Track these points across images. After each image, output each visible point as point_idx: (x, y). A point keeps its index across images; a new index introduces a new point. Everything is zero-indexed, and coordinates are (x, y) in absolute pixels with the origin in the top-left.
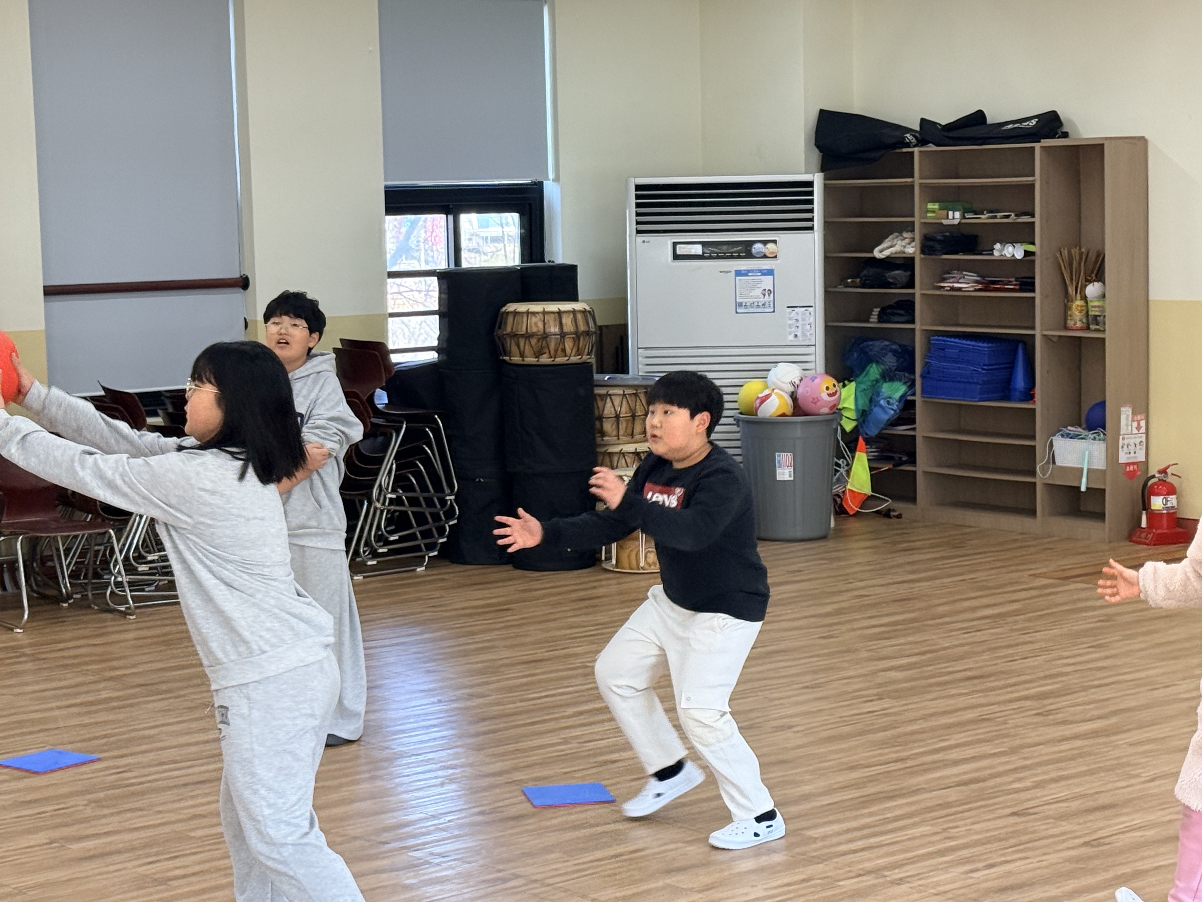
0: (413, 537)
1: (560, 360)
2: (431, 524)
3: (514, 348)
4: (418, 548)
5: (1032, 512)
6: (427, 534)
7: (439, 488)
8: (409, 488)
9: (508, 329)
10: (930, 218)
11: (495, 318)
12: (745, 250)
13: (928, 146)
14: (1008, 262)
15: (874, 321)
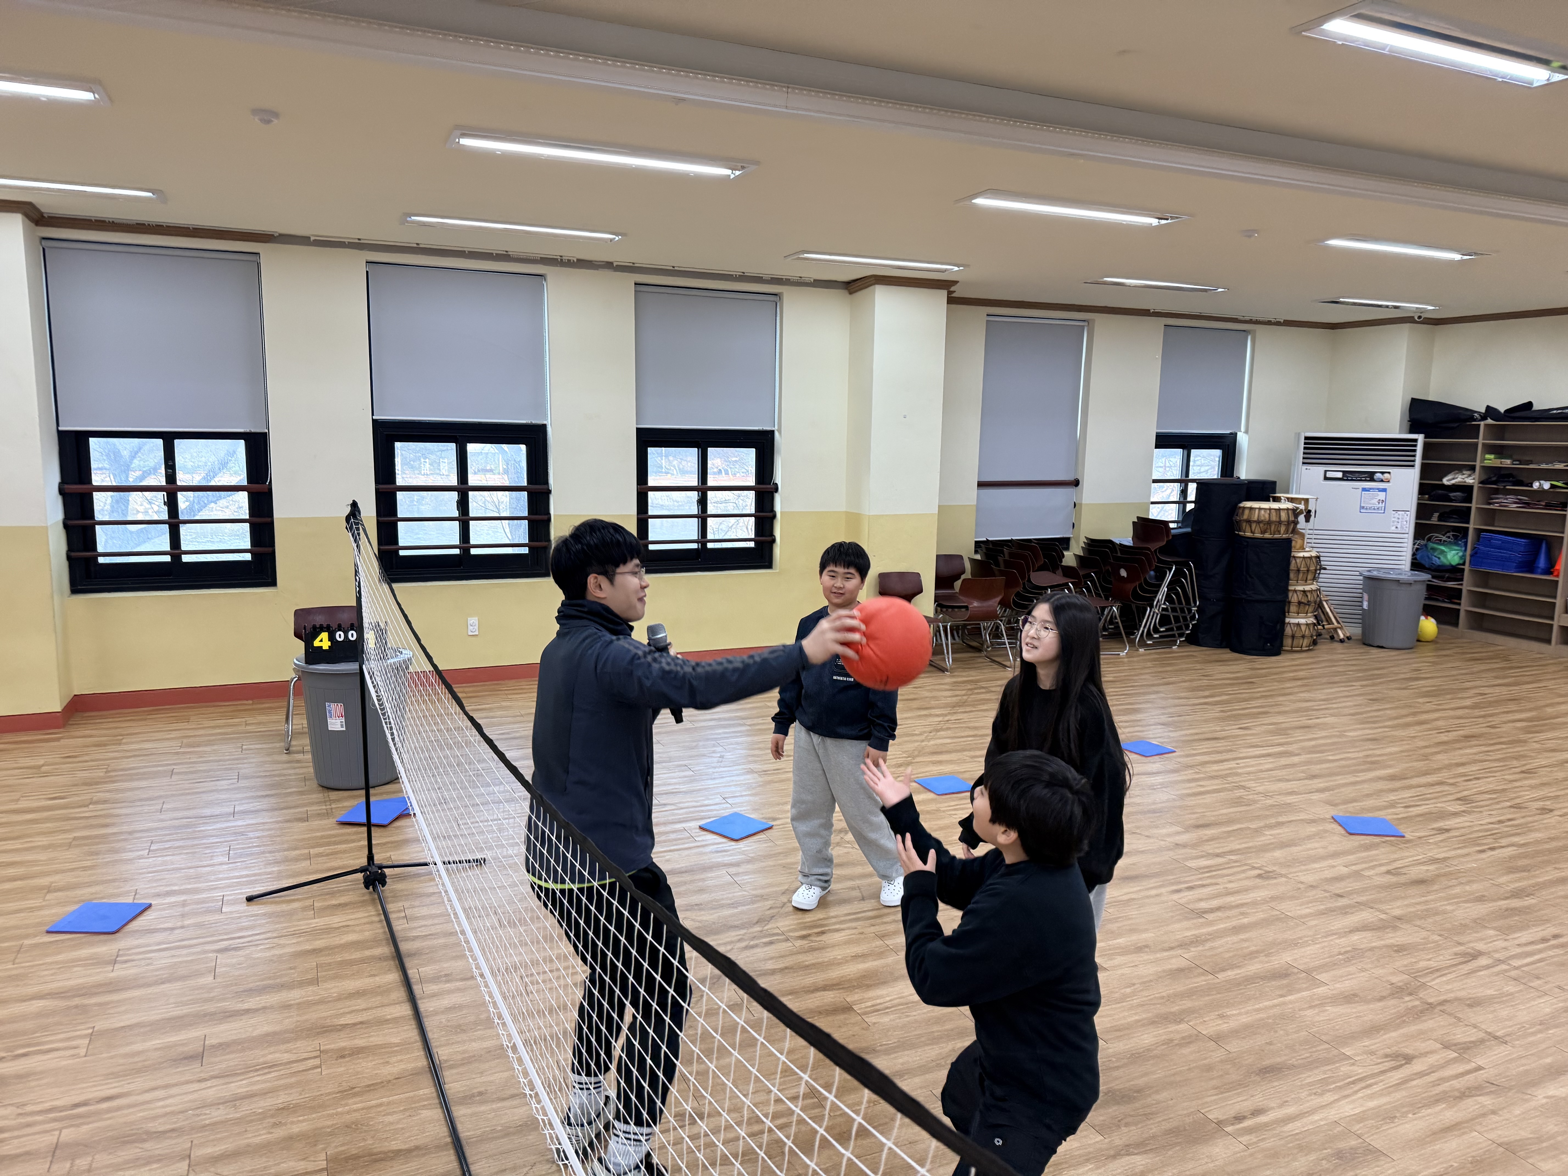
0: (1172, 629)
1: (1276, 536)
2: (1182, 623)
3: (1248, 528)
4: (1174, 636)
5: (1548, 641)
6: (1179, 628)
7: (1188, 603)
8: (1171, 601)
9: (1245, 517)
10: (1487, 463)
11: (1234, 509)
12: (1371, 477)
13: (1489, 421)
14: (1542, 491)
15: (1434, 520)
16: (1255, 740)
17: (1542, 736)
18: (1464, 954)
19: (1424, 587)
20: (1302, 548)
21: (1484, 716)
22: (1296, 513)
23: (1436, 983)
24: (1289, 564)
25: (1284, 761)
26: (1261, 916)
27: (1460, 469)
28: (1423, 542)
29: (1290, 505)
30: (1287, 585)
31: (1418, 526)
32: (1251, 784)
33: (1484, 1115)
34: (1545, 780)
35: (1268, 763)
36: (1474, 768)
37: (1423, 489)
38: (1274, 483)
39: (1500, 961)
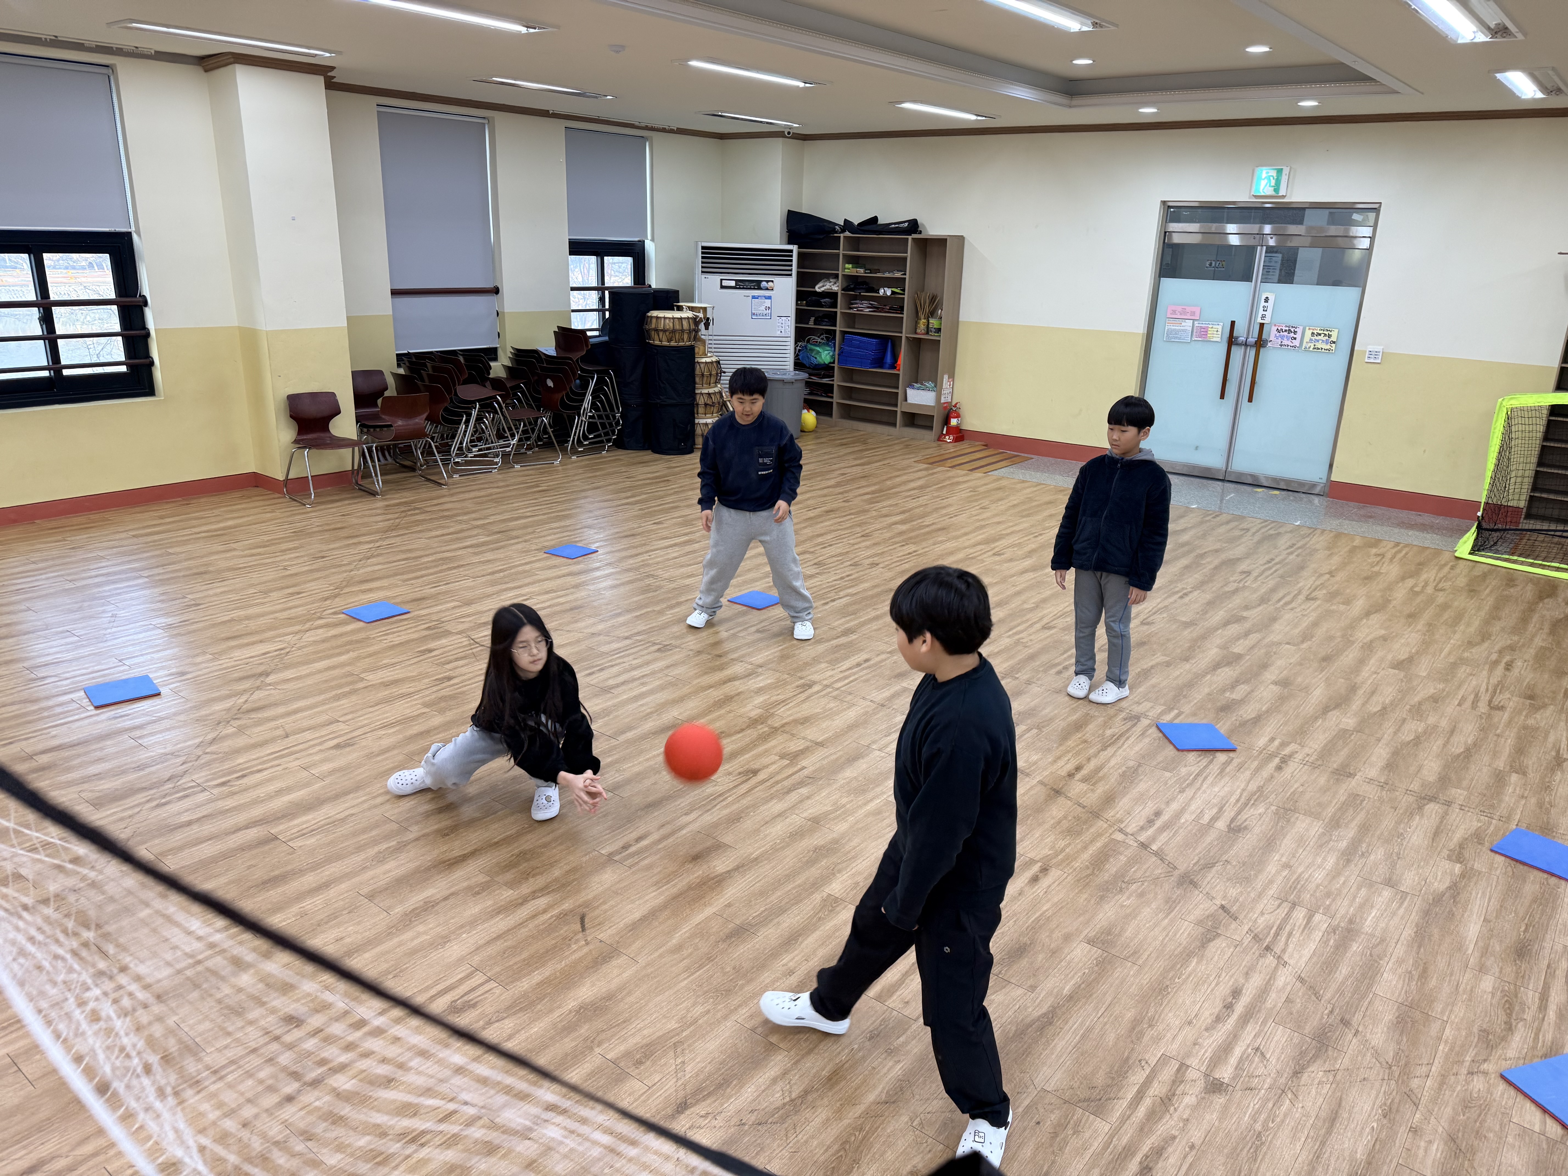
0: (600, 436)
1: (681, 344)
2: (608, 429)
3: (656, 337)
4: (602, 442)
6: (606, 434)
7: (612, 410)
8: (597, 409)
9: (653, 326)
10: (847, 272)
11: (643, 319)
12: (757, 285)
13: (847, 234)
14: (885, 297)
15: (811, 324)
16: (665, 533)
17: (880, 505)
18: (803, 686)
19: (803, 384)
20: (705, 355)
21: (841, 493)
22: (696, 321)
23: (781, 711)
24: (694, 370)
25: (688, 548)
26: (657, 683)
27: (827, 277)
28: (803, 344)
29: (690, 314)
30: (694, 388)
31: (797, 329)
32: (660, 572)
33: (801, 801)
34: (877, 540)
35: (674, 553)
36: (829, 537)
37: (800, 296)
38: (676, 293)
39: (827, 686)
